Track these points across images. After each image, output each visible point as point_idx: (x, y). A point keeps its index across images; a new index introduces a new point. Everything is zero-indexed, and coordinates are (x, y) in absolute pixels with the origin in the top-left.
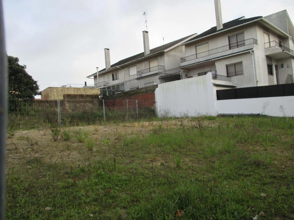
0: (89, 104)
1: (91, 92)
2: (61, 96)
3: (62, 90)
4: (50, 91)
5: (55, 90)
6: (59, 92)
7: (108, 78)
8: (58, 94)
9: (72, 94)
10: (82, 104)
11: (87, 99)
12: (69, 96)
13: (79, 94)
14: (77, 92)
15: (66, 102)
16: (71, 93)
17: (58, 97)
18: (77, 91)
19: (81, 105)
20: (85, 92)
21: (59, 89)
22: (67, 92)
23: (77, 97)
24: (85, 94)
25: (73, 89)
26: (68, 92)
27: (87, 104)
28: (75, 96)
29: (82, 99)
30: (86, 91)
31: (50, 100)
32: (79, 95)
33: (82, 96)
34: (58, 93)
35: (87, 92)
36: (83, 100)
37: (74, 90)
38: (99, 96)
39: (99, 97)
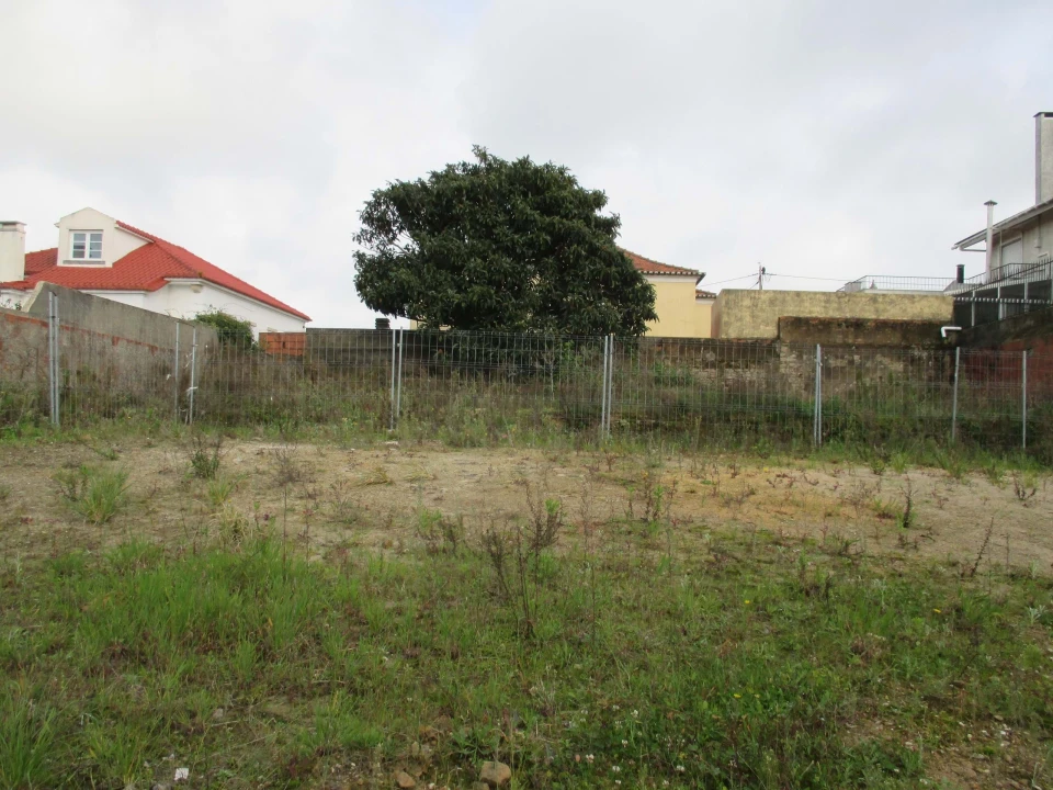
0: (886, 361)
1: (905, 310)
2: (767, 325)
3: (772, 302)
4: (727, 303)
5: (747, 302)
6: (762, 310)
7: (1039, 247)
8: (757, 317)
9: (814, 315)
10: (856, 357)
11: (879, 339)
12: (797, 323)
13: (848, 316)
14: (839, 309)
15: (784, 349)
16: (811, 312)
17: (756, 327)
18: (840, 303)
19: (851, 362)
20: (877, 311)
21: (763, 297)
22: (792, 311)
23: (834, 329)
24: (874, 317)
25: (823, 298)
26: (797, 309)
27: (879, 358)
28: (825, 325)
29: (856, 337)
30: (881, 307)
31: (724, 336)
32: (846, 321)
33: (857, 325)
34: (756, 313)
35: (885, 310)
36: (860, 341)
37: (827, 301)
38: (943, 329)
39: (940, 333)
